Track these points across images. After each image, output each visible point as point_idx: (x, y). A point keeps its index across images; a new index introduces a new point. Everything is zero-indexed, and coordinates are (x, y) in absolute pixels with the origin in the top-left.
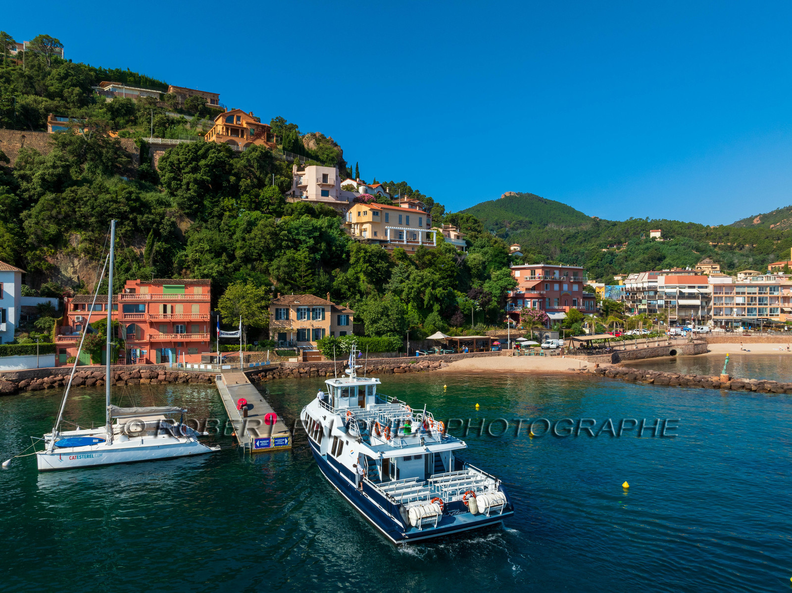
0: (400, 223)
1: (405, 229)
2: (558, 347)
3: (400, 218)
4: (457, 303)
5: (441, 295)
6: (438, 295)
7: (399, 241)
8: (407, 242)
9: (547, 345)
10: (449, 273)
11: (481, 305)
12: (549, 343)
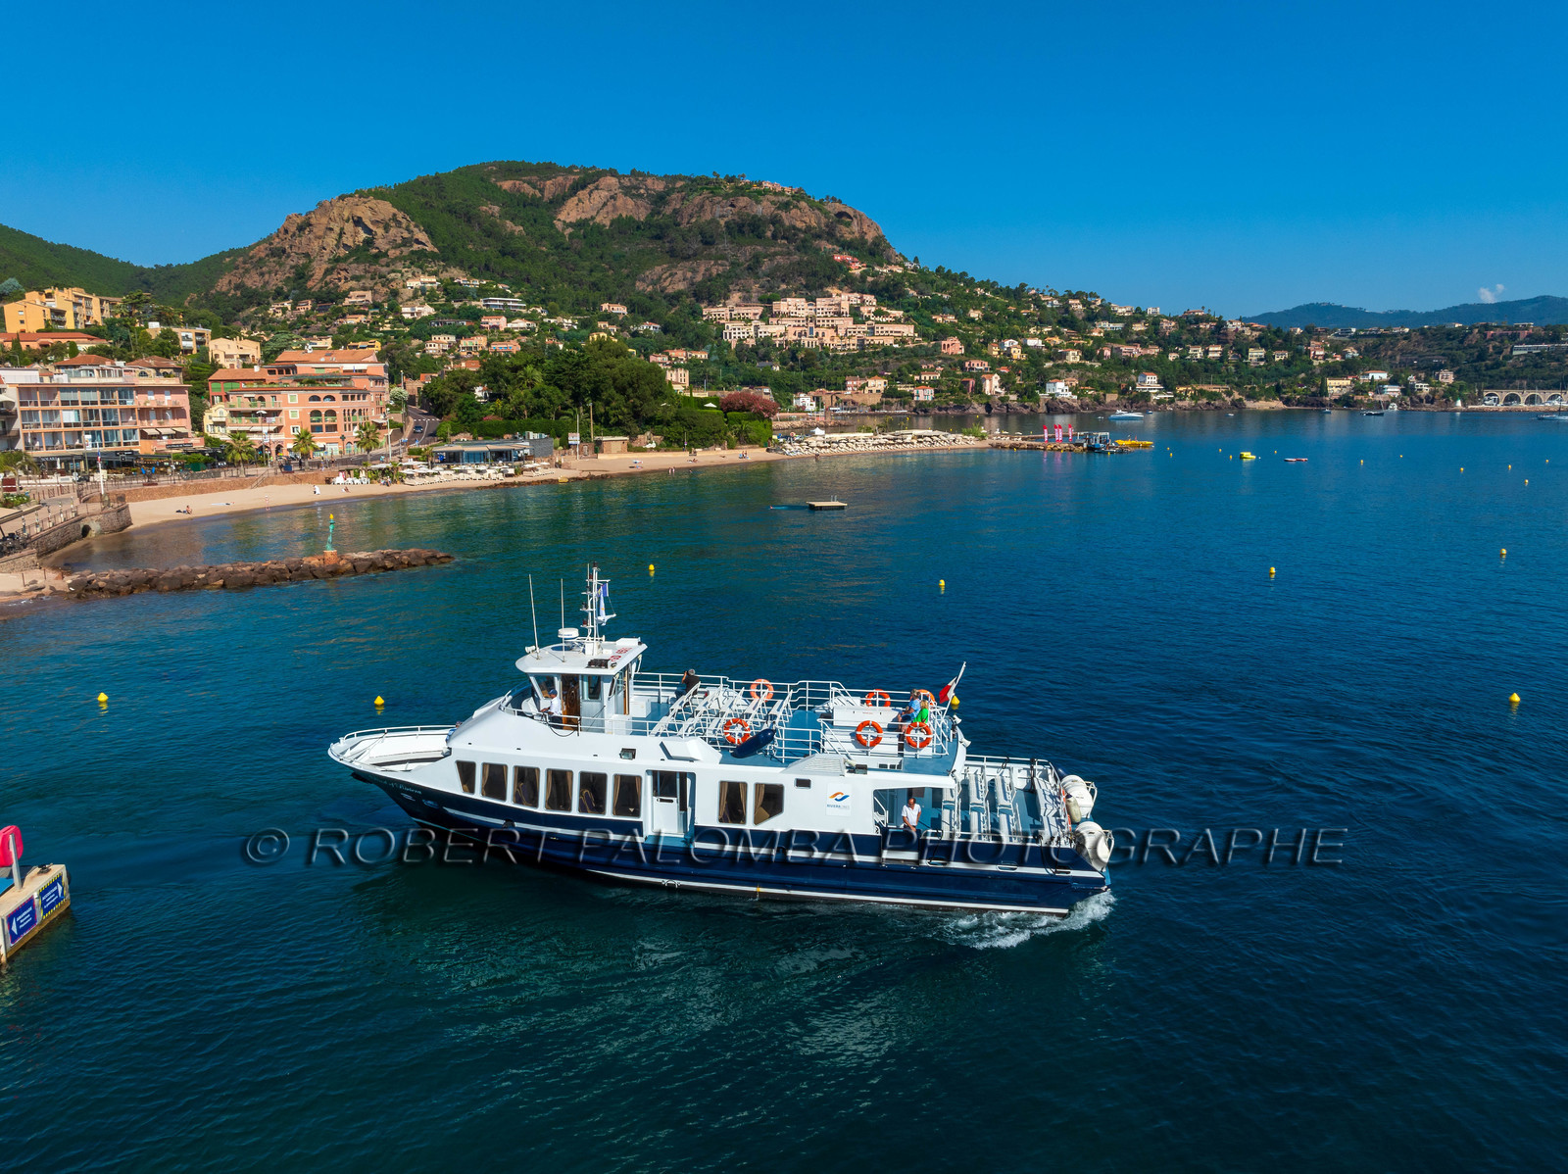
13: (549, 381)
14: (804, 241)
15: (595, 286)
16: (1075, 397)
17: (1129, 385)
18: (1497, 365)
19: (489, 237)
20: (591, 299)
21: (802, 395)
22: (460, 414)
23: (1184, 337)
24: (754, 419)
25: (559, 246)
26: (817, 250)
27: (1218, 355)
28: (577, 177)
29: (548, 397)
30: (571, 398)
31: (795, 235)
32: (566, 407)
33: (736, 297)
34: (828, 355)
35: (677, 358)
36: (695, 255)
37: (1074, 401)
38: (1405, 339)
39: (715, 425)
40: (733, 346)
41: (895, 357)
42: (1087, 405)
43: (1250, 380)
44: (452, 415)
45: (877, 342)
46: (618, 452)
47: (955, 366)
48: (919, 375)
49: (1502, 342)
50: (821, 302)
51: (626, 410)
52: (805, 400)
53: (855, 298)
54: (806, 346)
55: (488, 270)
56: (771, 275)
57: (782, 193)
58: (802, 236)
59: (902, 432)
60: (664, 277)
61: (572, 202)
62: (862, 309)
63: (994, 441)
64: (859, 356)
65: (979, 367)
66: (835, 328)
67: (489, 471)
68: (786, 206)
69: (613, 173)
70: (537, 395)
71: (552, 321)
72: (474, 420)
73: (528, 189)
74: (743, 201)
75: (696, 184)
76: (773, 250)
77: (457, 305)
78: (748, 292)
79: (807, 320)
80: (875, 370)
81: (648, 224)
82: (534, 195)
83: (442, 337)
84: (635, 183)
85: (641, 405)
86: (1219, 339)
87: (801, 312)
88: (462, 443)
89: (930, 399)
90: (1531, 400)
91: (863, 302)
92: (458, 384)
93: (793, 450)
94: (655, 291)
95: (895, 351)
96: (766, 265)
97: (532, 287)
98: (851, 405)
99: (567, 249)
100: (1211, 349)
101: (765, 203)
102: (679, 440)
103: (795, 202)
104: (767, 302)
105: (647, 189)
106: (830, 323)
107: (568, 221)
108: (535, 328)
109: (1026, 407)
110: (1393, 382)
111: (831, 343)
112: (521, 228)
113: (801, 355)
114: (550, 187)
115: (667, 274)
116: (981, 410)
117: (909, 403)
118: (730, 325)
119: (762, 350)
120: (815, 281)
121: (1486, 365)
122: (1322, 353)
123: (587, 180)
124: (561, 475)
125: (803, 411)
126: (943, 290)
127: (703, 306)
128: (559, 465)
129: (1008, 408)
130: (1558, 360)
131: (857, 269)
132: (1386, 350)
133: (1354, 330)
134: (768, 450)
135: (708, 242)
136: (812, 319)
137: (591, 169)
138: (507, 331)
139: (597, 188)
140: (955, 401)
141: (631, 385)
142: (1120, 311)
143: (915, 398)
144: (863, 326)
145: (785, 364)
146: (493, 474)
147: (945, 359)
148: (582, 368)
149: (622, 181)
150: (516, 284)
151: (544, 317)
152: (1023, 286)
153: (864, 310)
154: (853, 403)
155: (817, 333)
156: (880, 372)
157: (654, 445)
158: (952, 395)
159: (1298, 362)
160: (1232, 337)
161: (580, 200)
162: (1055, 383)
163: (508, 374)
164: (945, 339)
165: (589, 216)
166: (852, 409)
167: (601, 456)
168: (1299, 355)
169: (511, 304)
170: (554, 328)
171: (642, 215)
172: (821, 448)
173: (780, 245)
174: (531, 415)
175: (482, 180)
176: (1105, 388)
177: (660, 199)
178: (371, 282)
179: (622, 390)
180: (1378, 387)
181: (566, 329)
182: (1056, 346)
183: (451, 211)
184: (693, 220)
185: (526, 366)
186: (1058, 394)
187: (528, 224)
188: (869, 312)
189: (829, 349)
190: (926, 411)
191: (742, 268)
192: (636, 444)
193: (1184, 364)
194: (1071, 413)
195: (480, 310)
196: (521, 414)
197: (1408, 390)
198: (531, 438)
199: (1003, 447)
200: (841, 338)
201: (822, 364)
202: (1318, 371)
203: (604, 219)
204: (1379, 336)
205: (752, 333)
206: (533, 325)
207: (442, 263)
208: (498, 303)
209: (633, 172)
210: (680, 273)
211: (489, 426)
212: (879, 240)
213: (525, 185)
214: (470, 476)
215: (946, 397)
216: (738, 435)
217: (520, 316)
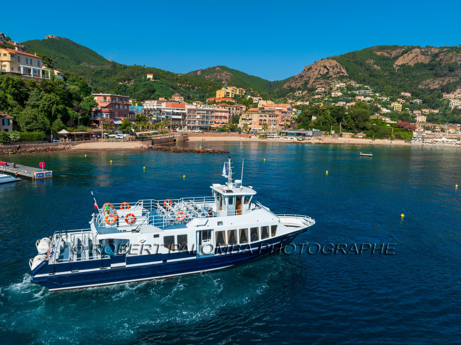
0: (27, 63)
1: (32, 68)
2: (124, 138)
3: (27, 59)
4: (69, 114)
5: (61, 109)
6: (60, 109)
7: (29, 75)
8: (34, 76)
9: (118, 137)
10: (62, 96)
11: (82, 115)
12: (119, 136)
15: (400, 86)
19: (367, 70)
20: (398, 91)
28: (405, 50)
30: (336, 120)
46: (348, 138)
51: (353, 125)
55: (364, 81)
69: (419, 47)
71: (380, 98)
73: (386, 54)
77: (349, 92)
81: (429, 65)
82: (388, 56)
83: (341, 102)
85: (359, 123)
97: (378, 87)
102: (371, 136)
107: (398, 65)
108: (373, 100)
112: (380, 67)
114: (394, 53)
123: (408, 50)
124: (314, 142)
137: (411, 46)
138: (363, 101)
139: (411, 53)
141: (356, 117)
148: (341, 111)
150: (372, 86)
151: (378, 97)
157: (362, 137)
161: (404, 57)
165: (406, 63)
169: (368, 92)
170: (379, 100)
175: (371, 52)
178: (325, 85)
181: (384, 101)
187: (382, 66)
192: (355, 136)
195: (356, 94)
203: (412, 63)
206: (373, 99)
207: (349, 79)
208: (363, 92)
217: (369, 96)
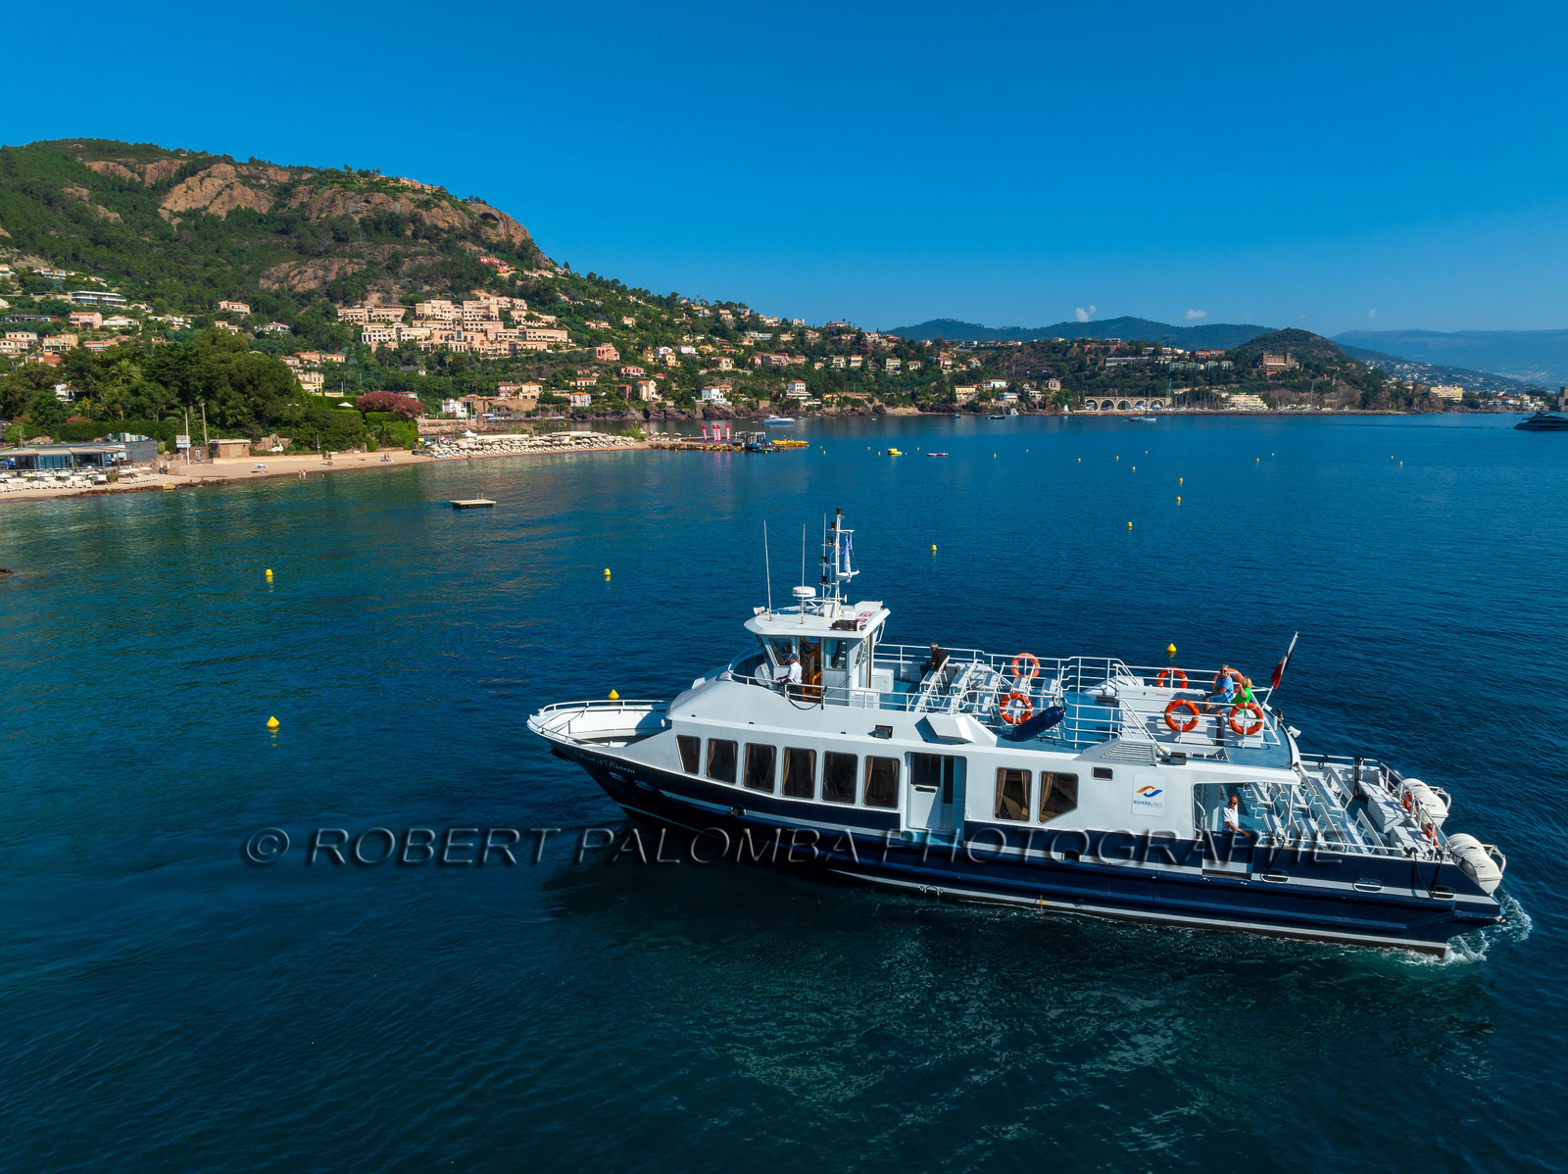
13: (151, 375)
14: (447, 241)
15: (210, 282)
16: (730, 403)
17: (780, 392)
18: (1094, 375)
19: (77, 222)
20: (206, 296)
21: (452, 401)
22: (36, 414)
23: (828, 348)
24: (397, 420)
25: (165, 236)
26: (462, 252)
27: (858, 364)
28: (184, 162)
29: (149, 394)
30: (178, 395)
31: (437, 235)
32: (173, 407)
33: (374, 298)
34: (478, 360)
35: (309, 362)
36: (327, 252)
37: (728, 407)
38: (1019, 351)
39: (352, 425)
40: (374, 350)
41: (549, 362)
42: (742, 411)
43: (888, 388)
44: (26, 416)
45: (529, 347)
46: (238, 456)
47: (611, 372)
48: (575, 381)
49: (1097, 355)
50: (468, 305)
51: (245, 410)
52: (456, 406)
53: (505, 302)
54: (454, 350)
55: (77, 260)
56: (413, 275)
57: (422, 191)
58: (446, 236)
59: (559, 433)
60: (292, 274)
61: (179, 190)
62: (512, 313)
63: (654, 441)
64: (511, 361)
65: (636, 374)
66: (485, 333)
67: (73, 478)
68: (426, 205)
69: (228, 160)
70: (135, 392)
71: (159, 319)
72: (53, 421)
73: (124, 172)
74: (378, 197)
75: (325, 177)
76: (413, 249)
77: (37, 299)
78: (388, 293)
79: (454, 323)
80: (529, 376)
81: (271, 218)
82: (132, 180)
83: (19, 335)
84: (254, 172)
85: (264, 404)
86: (859, 349)
87: (447, 314)
88: (41, 447)
89: (587, 405)
90: (1122, 406)
91: (513, 306)
92: (32, 380)
93: (442, 452)
94: (282, 289)
95: (549, 357)
96: (407, 266)
97: (134, 280)
98: (506, 412)
99: (176, 240)
100: (852, 359)
101: (403, 200)
102: (311, 442)
103: (436, 201)
104: (409, 303)
105: (269, 180)
106: (479, 327)
107: (175, 210)
108: (138, 327)
109: (683, 413)
110: (1011, 390)
111: (481, 347)
112: (118, 215)
113: (449, 359)
114: (152, 172)
115: (296, 272)
116: (639, 416)
117: (565, 409)
118: (369, 327)
119: (406, 354)
120: (461, 284)
121: (1085, 376)
122: (950, 363)
123: (197, 166)
124: (166, 481)
125: (454, 418)
126: (596, 296)
127: (337, 306)
128: (164, 471)
129: (665, 414)
130: (1141, 371)
131: (505, 272)
132: (1003, 361)
133: (976, 343)
134: (414, 453)
135: (341, 238)
136: (459, 322)
137: (201, 154)
138: (103, 329)
139: (209, 176)
140: (613, 407)
141: (250, 382)
142: (768, 321)
143: (572, 404)
144: (514, 331)
145: (432, 368)
146: (78, 481)
147: (600, 365)
148: (190, 362)
149: (239, 169)
150: (116, 275)
151: (149, 314)
152: (674, 295)
153: (515, 314)
154: (507, 409)
155: (466, 337)
156: (534, 377)
157: (281, 449)
158: (609, 401)
159: (930, 372)
160: (870, 348)
161: (189, 188)
162: (710, 390)
163: (97, 369)
164: (599, 345)
165: (200, 206)
166: (506, 415)
167: (216, 461)
168: (930, 364)
169: (107, 299)
170: (161, 327)
171: (264, 207)
172: (472, 450)
173: (421, 245)
174: (129, 416)
175: (66, 158)
176: (758, 395)
177: (285, 192)
179: (240, 388)
180: (998, 394)
181: (177, 328)
182: (709, 354)
183: (26, 191)
184: (324, 215)
185: (120, 360)
186: (714, 400)
187: (125, 211)
188: (520, 316)
189: (478, 353)
190: (583, 417)
191: (380, 267)
192: (259, 448)
193: (829, 373)
194: (727, 419)
195: (68, 305)
196: (115, 414)
197: (1024, 397)
198: (128, 440)
199: (663, 448)
200: (492, 342)
201: (473, 368)
202: (947, 380)
203: (219, 210)
204: (997, 348)
205: (394, 336)
206: (135, 323)
207: (16, 250)
208: (91, 298)
209: (252, 161)
210: (310, 271)
211: (75, 428)
212: (527, 244)
213: (121, 167)
214: (47, 484)
215: (604, 403)
216: (379, 436)
217: (119, 312)
